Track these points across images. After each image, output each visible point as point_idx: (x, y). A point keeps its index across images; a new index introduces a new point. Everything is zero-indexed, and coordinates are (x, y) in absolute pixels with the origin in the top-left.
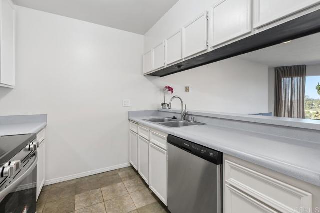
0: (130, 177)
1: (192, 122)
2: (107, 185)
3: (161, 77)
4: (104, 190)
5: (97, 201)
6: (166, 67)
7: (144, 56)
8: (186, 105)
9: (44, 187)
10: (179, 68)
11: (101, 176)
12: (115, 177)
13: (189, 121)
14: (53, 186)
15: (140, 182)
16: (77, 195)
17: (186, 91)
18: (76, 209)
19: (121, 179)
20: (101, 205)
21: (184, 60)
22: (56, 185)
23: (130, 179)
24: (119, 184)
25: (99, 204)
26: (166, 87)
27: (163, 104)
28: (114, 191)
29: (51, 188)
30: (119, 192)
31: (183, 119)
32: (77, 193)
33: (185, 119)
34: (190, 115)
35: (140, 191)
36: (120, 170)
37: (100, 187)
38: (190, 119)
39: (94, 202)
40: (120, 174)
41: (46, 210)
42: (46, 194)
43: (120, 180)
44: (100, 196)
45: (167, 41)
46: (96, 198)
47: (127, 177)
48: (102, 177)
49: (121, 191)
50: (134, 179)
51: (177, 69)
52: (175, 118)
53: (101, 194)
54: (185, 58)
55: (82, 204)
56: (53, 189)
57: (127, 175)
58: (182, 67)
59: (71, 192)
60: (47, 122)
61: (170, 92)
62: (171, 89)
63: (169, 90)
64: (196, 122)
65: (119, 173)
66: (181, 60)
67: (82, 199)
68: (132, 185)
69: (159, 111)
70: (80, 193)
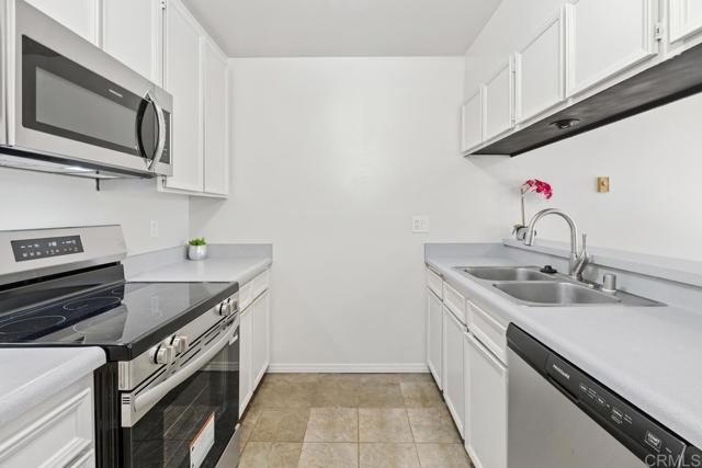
0: (424, 401)
1: (608, 290)
2: (372, 406)
3: (512, 155)
4: (364, 416)
5: (345, 436)
6: (517, 129)
7: (464, 109)
8: (584, 236)
9: (265, 374)
10: (560, 126)
11: (364, 379)
12: (391, 390)
13: (597, 287)
14: (280, 377)
15: (446, 422)
16: (313, 410)
17: (599, 190)
18: (305, 440)
19: (404, 399)
20: (352, 449)
21: (570, 104)
22: (286, 378)
23: (424, 406)
24: (397, 412)
25: (348, 446)
26: (529, 182)
27: (518, 228)
28: (382, 425)
29: (279, 381)
30: (394, 431)
31: (574, 277)
32: (315, 404)
33: (581, 279)
34: (601, 266)
35: (442, 446)
36: (404, 375)
37: (357, 407)
38: (599, 281)
39: (340, 439)
40: (403, 386)
41: (261, 422)
42: (266, 390)
43: (400, 401)
44: (353, 428)
45: (519, 57)
46: (344, 428)
47: (416, 399)
48: (364, 384)
49: (399, 429)
50: (432, 409)
51: (556, 131)
52: (549, 270)
53: (355, 422)
54: (575, 96)
55: (318, 433)
56: (279, 384)
57: (418, 395)
58: (572, 124)
59: (304, 398)
60: (271, 257)
61: (542, 195)
62: (544, 188)
63: (538, 191)
64: (623, 292)
65: (402, 384)
66: (561, 103)
67: (320, 420)
68: (425, 423)
69: (506, 246)
70: (320, 406)
